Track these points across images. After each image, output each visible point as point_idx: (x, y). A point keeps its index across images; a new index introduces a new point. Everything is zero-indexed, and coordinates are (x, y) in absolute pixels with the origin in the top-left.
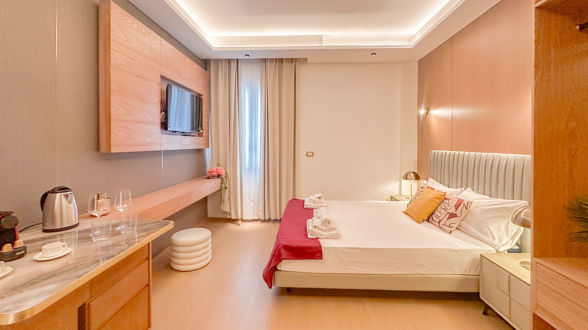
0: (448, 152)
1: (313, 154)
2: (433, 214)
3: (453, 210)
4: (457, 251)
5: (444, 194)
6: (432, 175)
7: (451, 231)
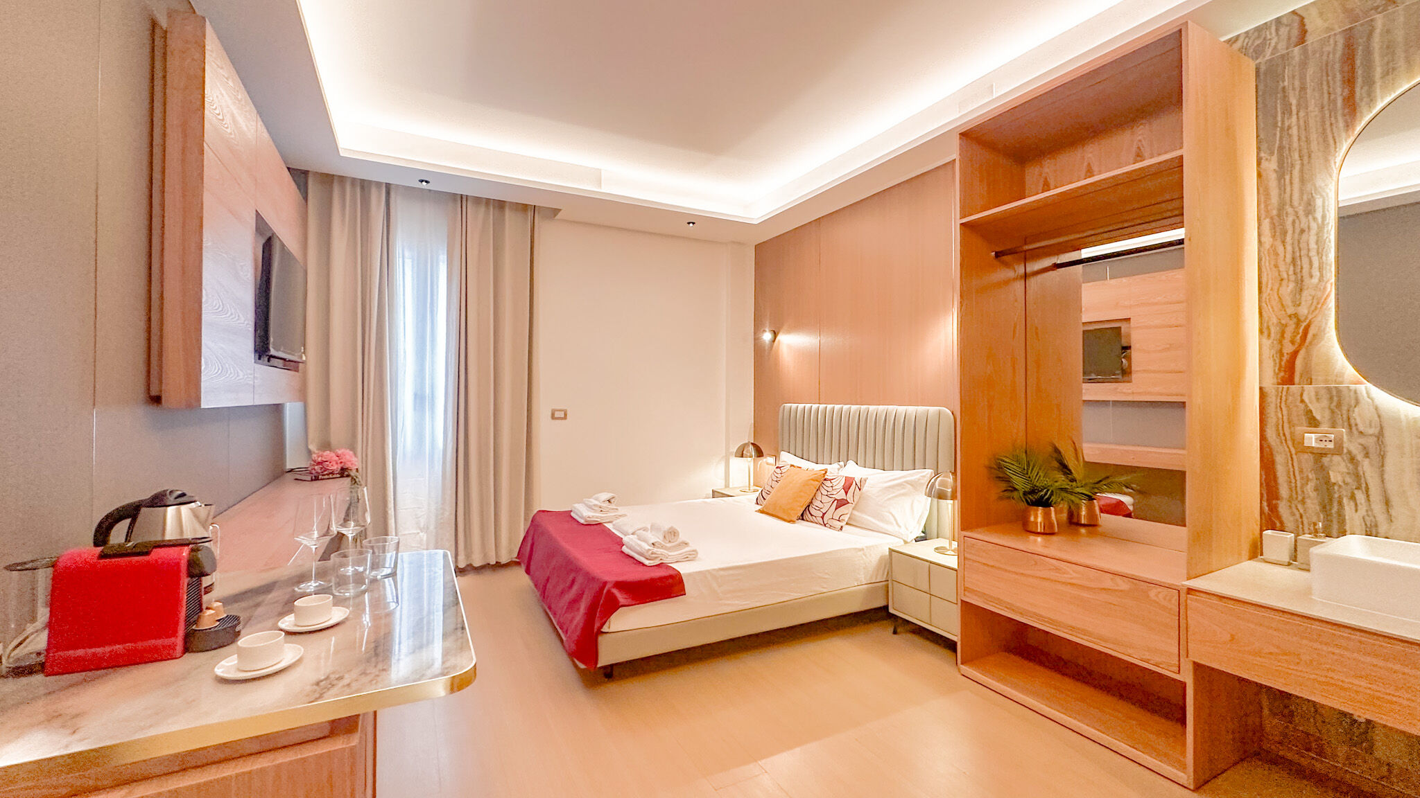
0: (815, 406)
1: (566, 415)
2: (809, 506)
3: (841, 495)
4: (863, 549)
5: (824, 472)
6: (786, 447)
7: (842, 527)
